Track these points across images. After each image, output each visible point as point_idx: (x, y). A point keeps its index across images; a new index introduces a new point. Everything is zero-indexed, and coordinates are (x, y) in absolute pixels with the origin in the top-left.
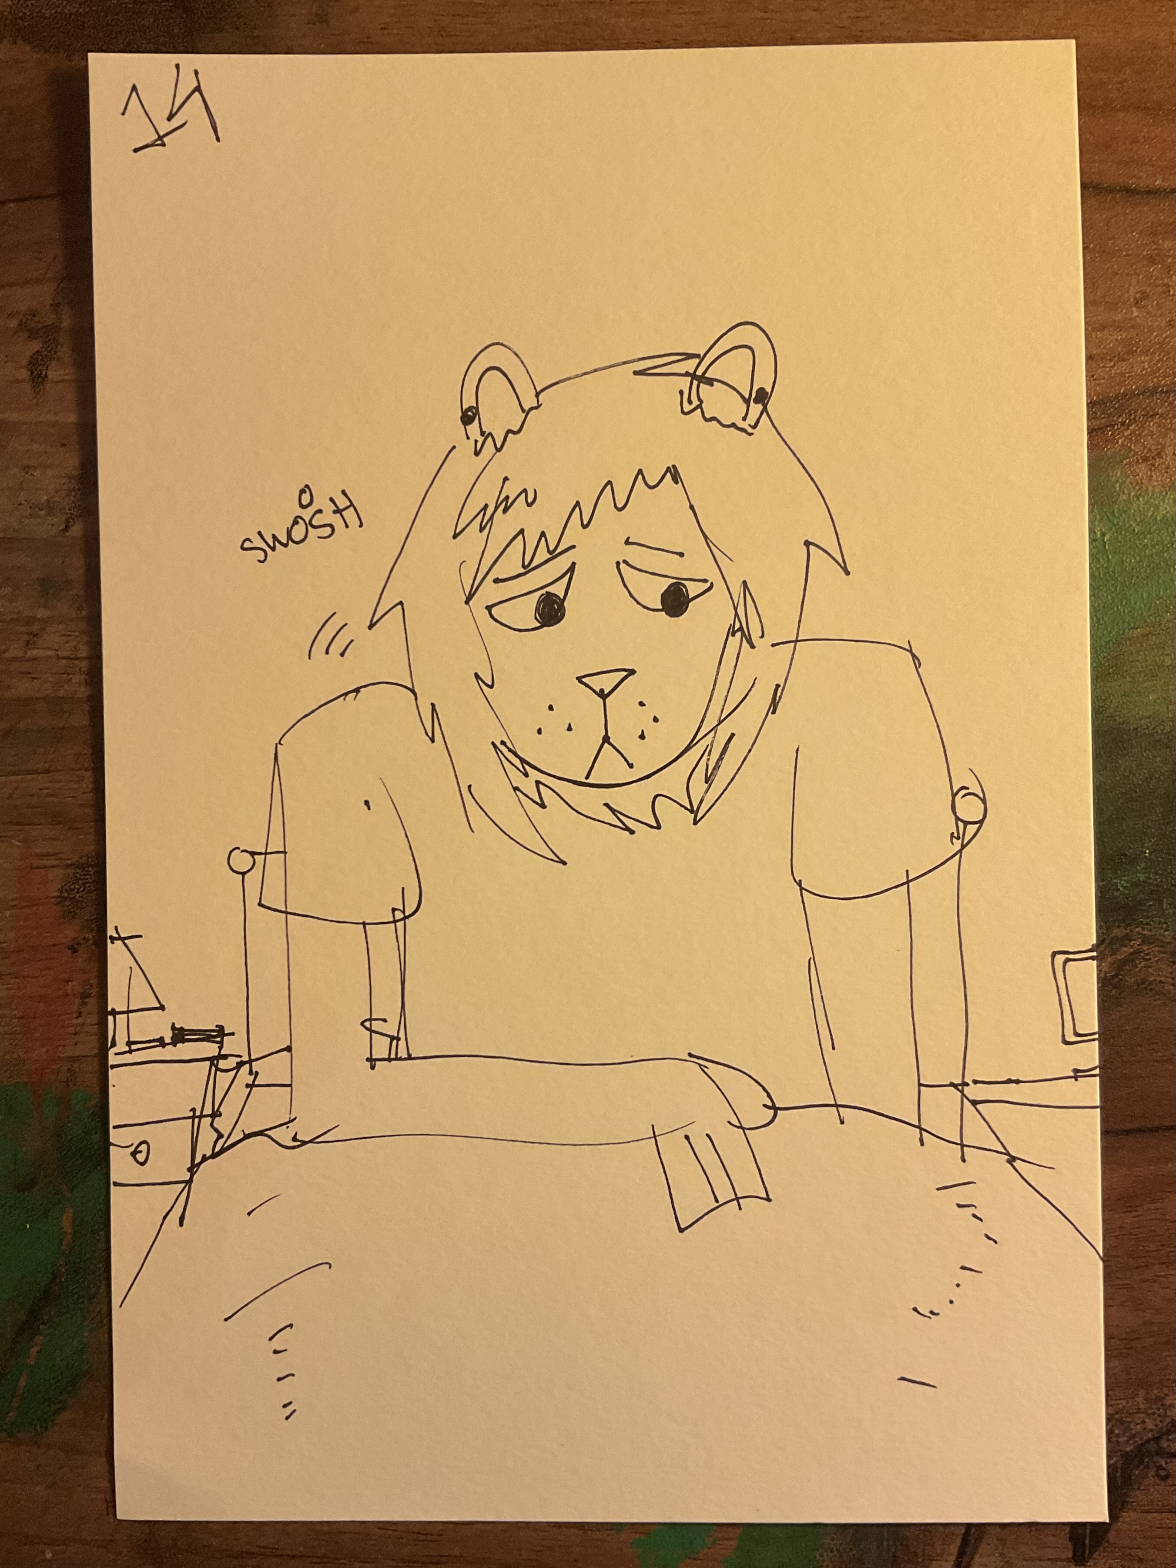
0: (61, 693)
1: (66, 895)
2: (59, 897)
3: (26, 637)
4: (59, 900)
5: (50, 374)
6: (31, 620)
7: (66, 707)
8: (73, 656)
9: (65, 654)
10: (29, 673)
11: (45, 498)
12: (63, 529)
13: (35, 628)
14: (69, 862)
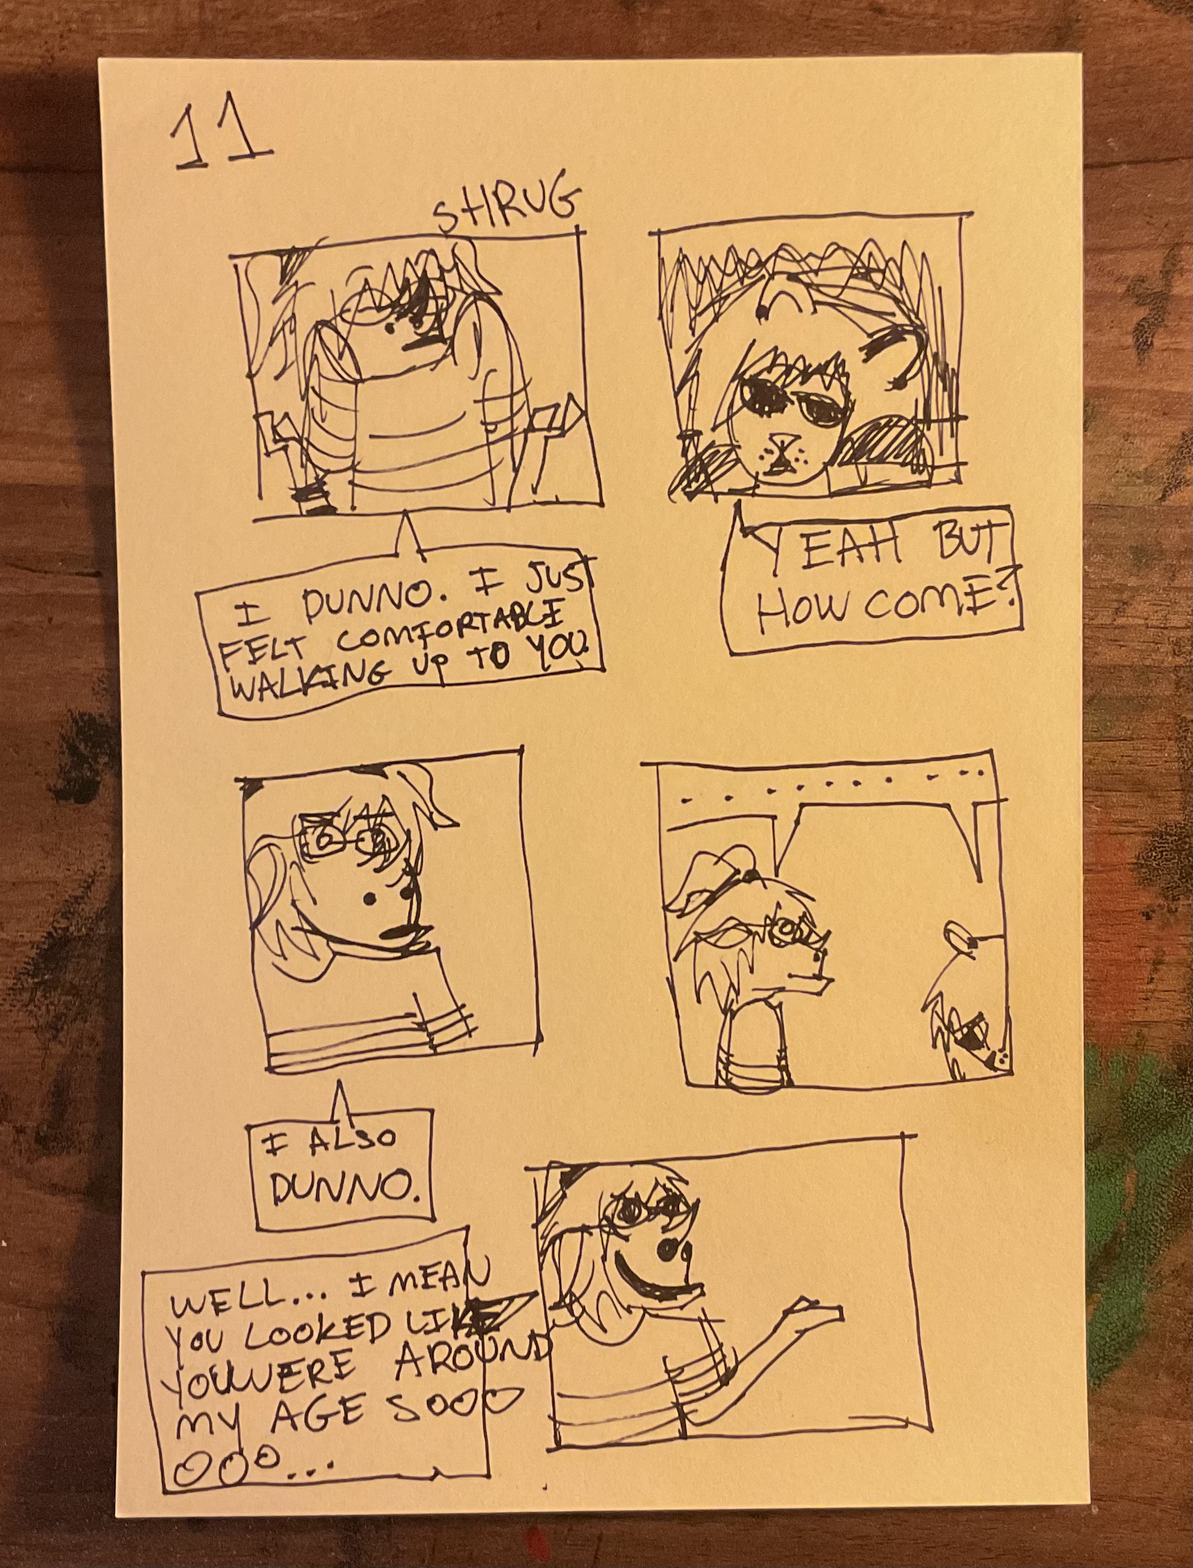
0: (1148, 662)
1: (1143, 862)
2: (1136, 863)
3: (1115, 605)
4: (1136, 866)
5: (1157, 343)
6: (1121, 589)
7: (1152, 676)
8: (1162, 625)
9: (1155, 623)
10: (1117, 641)
11: (1144, 466)
12: (1160, 499)
13: (1125, 596)
14: (1148, 829)
